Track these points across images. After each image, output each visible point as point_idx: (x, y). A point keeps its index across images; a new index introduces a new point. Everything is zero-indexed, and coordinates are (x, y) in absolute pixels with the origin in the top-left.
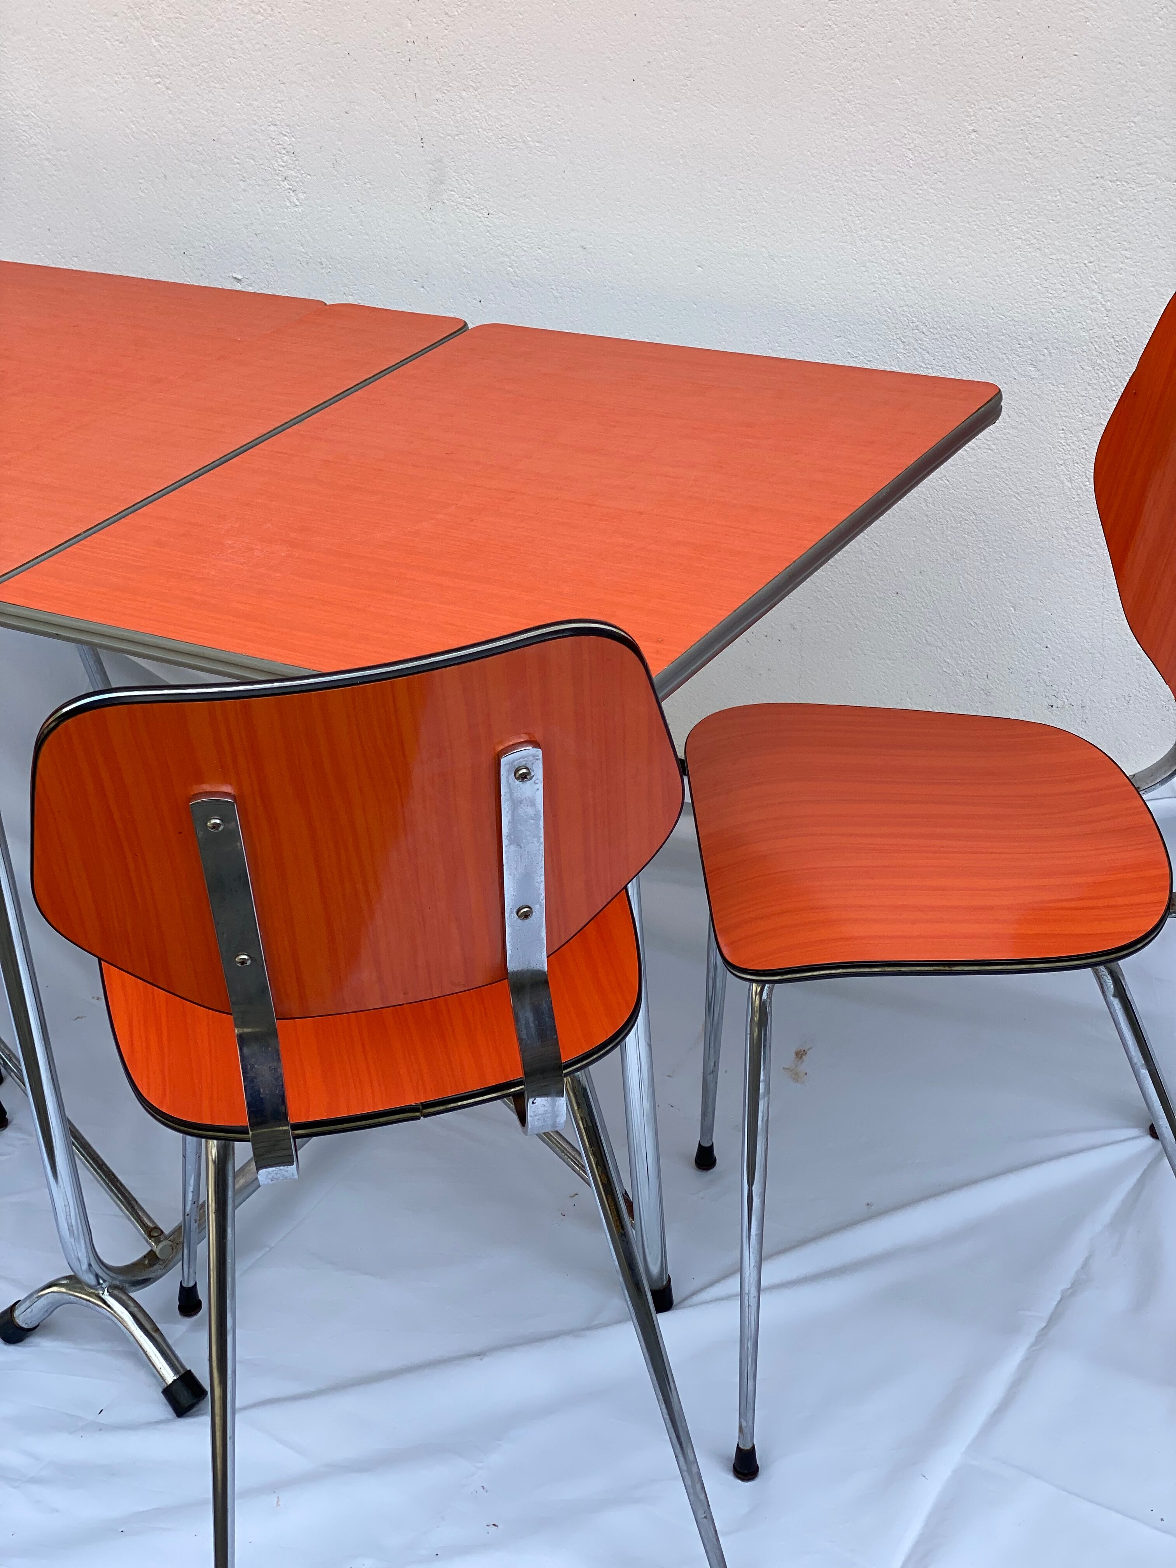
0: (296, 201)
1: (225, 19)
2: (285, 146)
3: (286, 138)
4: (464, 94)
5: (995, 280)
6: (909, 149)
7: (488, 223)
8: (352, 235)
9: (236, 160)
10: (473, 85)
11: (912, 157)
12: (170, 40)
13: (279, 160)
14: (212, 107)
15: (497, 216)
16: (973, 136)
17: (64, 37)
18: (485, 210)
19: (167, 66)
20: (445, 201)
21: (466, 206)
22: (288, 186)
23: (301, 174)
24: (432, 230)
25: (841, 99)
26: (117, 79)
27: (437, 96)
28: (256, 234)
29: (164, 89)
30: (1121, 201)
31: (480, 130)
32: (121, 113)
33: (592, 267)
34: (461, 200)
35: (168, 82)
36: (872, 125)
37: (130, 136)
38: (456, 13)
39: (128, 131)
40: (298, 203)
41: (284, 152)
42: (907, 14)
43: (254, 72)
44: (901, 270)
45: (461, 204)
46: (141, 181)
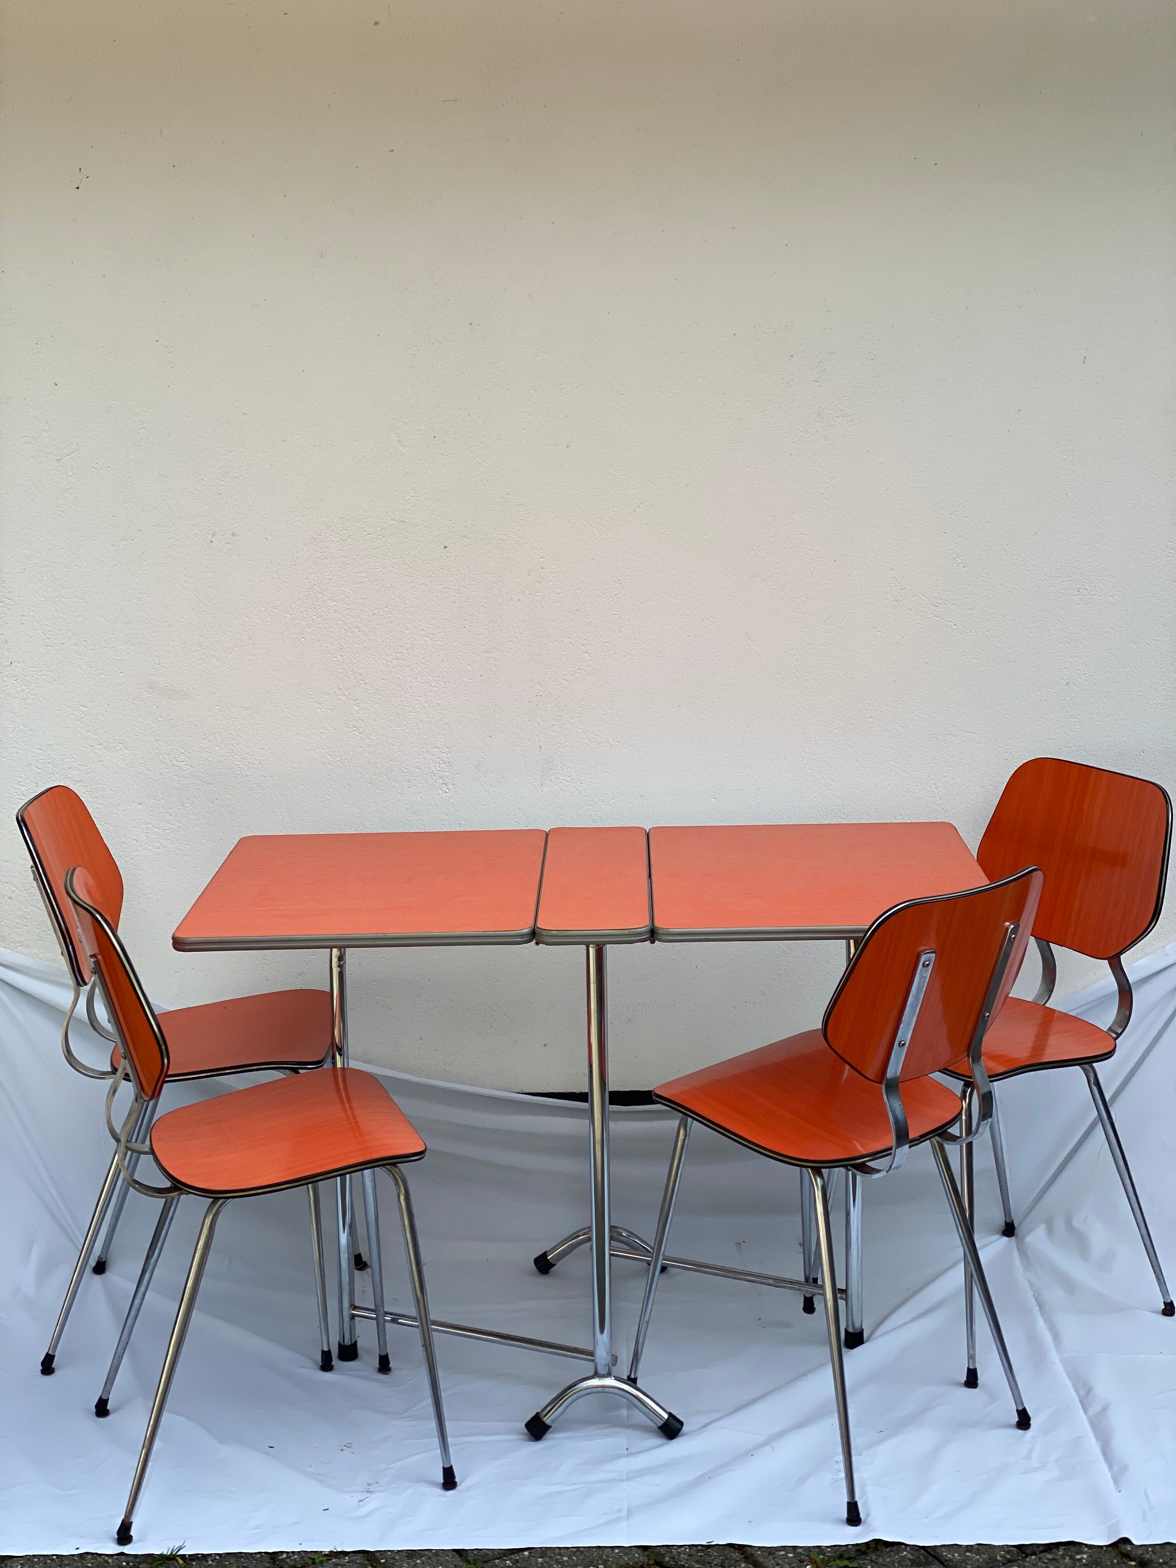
0: (446, 790)
1: (411, 691)
2: (443, 759)
3: (444, 754)
4: (572, 720)
5: (882, 788)
6: (836, 728)
7: (580, 789)
8: (484, 806)
9: (405, 770)
10: (578, 715)
11: (837, 732)
12: (367, 705)
13: (438, 768)
14: (393, 741)
15: (587, 784)
16: (870, 719)
17: (284, 709)
18: (579, 782)
19: (363, 720)
20: (552, 779)
21: (566, 781)
22: (442, 782)
23: (452, 774)
24: (542, 796)
25: (799, 707)
26: (322, 731)
27: (553, 723)
28: (414, 812)
29: (358, 734)
30: (946, 744)
31: (580, 739)
32: (321, 750)
33: (647, 806)
34: (563, 778)
35: (362, 729)
36: (816, 718)
37: (326, 763)
38: (571, 679)
39: (325, 760)
40: (448, 791)
41: (441, 762)
42: (835, 665)
43: (426, 719)
44: (831, 788)
45: (563, 780)
46: (330, 790)
